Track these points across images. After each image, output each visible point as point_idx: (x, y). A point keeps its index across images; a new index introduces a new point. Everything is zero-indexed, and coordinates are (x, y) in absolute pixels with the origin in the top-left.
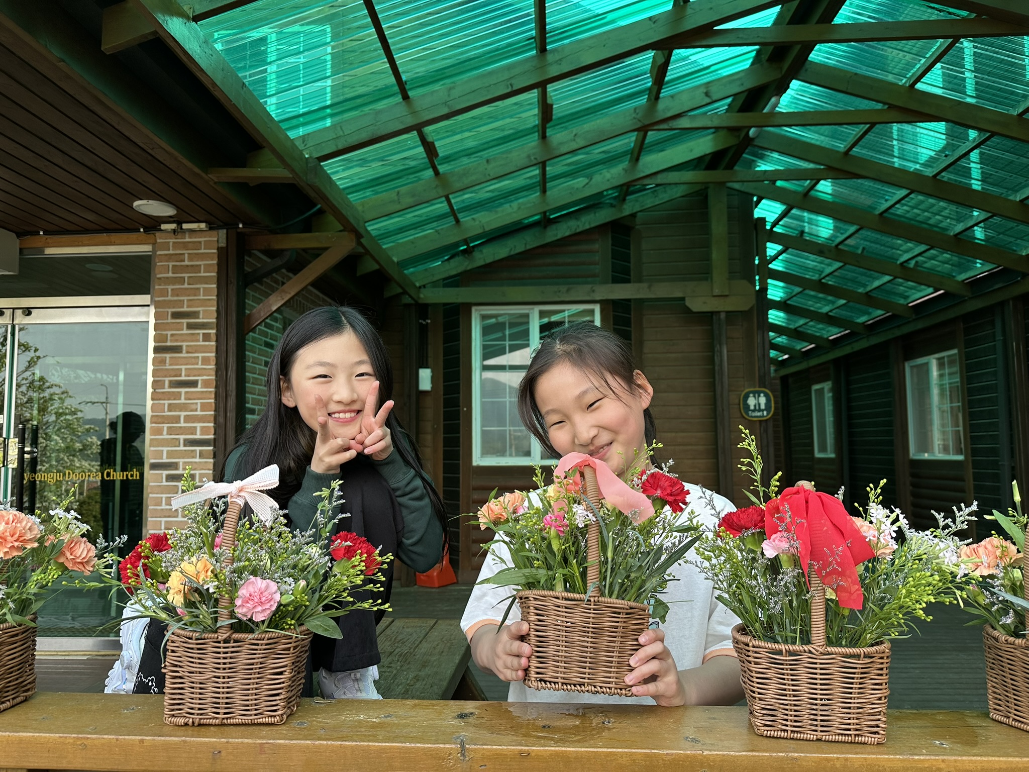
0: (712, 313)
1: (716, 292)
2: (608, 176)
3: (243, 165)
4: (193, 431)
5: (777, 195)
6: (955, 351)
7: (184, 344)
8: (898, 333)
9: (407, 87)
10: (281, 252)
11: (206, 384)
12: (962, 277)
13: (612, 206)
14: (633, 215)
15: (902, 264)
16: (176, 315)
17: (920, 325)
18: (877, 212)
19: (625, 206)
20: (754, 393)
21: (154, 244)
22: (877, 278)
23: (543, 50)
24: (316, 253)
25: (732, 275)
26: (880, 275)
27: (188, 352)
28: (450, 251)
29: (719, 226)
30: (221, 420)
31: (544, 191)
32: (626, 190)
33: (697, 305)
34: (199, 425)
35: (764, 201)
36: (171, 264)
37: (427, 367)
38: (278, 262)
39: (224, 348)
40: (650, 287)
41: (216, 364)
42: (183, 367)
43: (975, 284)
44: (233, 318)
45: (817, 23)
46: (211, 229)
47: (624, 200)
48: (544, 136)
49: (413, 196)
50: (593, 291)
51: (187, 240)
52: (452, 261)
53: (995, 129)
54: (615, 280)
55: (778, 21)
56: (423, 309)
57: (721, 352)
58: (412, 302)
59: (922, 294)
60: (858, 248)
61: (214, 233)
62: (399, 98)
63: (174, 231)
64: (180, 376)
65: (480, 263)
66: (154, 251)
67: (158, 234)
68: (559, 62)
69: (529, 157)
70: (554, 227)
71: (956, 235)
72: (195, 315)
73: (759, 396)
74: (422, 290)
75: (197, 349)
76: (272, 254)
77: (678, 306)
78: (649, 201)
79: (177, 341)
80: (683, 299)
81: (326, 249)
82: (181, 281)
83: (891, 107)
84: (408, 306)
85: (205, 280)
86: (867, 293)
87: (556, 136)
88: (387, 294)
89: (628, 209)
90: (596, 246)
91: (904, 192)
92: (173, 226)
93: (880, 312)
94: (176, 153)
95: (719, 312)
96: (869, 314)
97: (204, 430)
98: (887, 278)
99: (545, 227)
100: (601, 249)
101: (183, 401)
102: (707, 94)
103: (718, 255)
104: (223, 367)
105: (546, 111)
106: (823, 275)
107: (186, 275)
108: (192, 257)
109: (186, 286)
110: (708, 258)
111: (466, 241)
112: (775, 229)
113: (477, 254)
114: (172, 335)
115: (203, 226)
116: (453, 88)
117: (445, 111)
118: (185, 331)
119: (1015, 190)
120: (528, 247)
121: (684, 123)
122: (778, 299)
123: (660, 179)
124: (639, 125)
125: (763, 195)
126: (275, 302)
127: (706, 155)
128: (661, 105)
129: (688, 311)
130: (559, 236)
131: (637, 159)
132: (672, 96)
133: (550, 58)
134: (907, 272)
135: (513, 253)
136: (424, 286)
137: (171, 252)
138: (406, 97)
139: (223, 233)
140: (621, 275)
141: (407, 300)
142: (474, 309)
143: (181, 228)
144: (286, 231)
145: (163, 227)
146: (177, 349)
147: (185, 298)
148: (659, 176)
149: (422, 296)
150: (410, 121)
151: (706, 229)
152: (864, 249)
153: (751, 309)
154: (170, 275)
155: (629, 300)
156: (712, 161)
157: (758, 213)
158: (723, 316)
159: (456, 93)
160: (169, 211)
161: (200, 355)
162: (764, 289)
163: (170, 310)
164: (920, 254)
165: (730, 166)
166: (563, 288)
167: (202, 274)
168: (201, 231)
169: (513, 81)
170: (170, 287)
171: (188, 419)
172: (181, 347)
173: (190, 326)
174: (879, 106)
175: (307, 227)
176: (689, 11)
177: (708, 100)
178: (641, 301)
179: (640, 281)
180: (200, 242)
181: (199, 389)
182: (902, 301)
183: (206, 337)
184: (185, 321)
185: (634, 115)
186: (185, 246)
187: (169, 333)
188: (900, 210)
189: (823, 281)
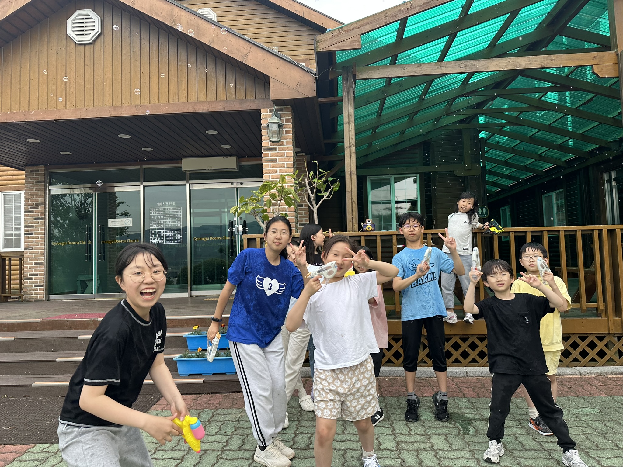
0: (464, 177)
1: (466, 168)
2: (427, 127)
5: (487, 130)
6: (562, 190)
12: (564, 159)
15: (539, 154)
17: (548, 179)
18: (528, 136)
25: (472, 161)
26: (531, 159)
29: (467, 142)
33: (459, 173)
40: (439, 167)
43: (570, 162)
54: (425, 165)
59: (548, 166)
60: (521, 148)
61: (306, 156)
71: (559, 144)
73: (483, 209)
80: (453, 171)
86: (525, 166)
90: (417, 151)
91: (537, 130)
93: (531, 174)
95: (468, 176)
112: (487, 142)
125: (481, 130)
129: (455, 176)
134: (542, 158)
139: (309, 156)
140: (427, 163)
142: (368, 177)
152: (524, 148)
153: (480, 174)
155: (429, 172)
162: (484, 167)
164: (547, 151)
168: (302, 155)
171: (300, 217)
178: (435, 172)
179: (434, 164)
180: (301, 159)
182: (540, 169)
188: (537, 136)
189: (507, 161)
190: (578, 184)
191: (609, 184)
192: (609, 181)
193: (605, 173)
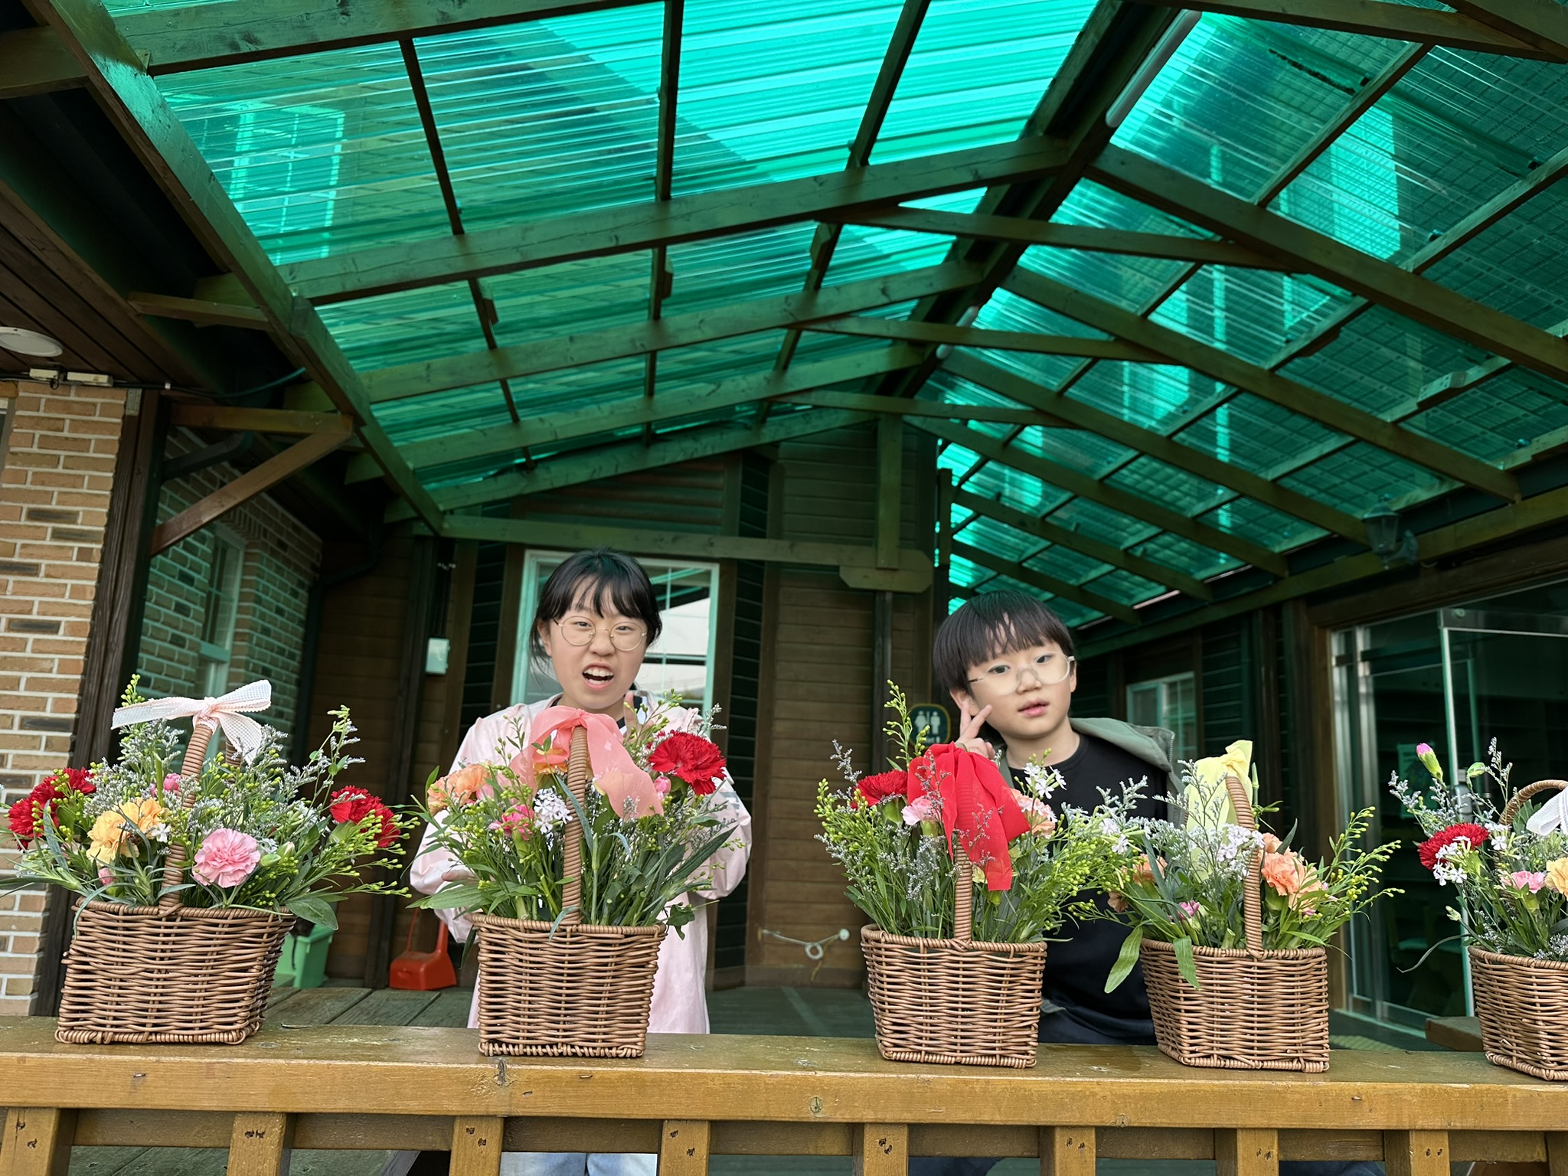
0: (875, 592)
1: (882, 563)
2: (744, 384)
3: (189, 295)
4: (41, 704)
5: (970, 441)
6: (1190, 675)
7: (44, 562)
8: (1119, 644)
9: (462, 217)
10: (230, 433)
11: (73, 629)
12: (1202, 575)
13: (746, 427)
14: (775, 445)
15: (1126, 550)
16: (34, 515)
17: (1146, 636)
18: (1097, 477)
19: (764, 430)
20: (925, 710)
21: (13, 399)
22: (1092, 568)
23: (665, 196)
24: (285, 441)
25: (904, 541)
26: (1099, 563)
27: (47, 576)
28: (499, 463)
29: (890, 473)
30: (93, 689)
31: (651, 393)
32: (767, 408)
33: (857, 578)
34: (51, 696)
35: (951, 447)
36: (38, 433)
37: (442, 637)
38: (222, 449)
39: (112, 574)
40: (792, 547)
41: (96, 599)
42: (37, 600)
43: (1217, 585)
44: (135, 527)
45: (1031, 217)
46: (115, 385)
47: (764, 421)
48: (656, 316)
49: (452, 373)
50: (712, 544)
51: (72, 398)
52: (500, 478)
53: (1243, 384)
54: (744, 533)
55: (980, 210)
56: (446, 547)
57: (883, 648)
58: (430, 533)
59: (1152, 594)
60: (1070, 524)
61: (122, 392)
62: (449, 230)
63: (52, 382)
64: (30, 612)
65: (545, 486)
66: (11, 409)
67: (22, 383)
68: (687, 216)
69: (633, 341)
70: (661, 446)
71: (1195, 518)
72: (70, 517)
73: (931, 715)
74: (448, 517)
75: (65, 572)
76: (210, 435)
77: (828, 577)
78: (798, 428)
79: (31, 556)
80: (836, 568)
81: (301, 436)
82: (54, 461)
83: (1119, 339)
84: (421, 539)
85: (95, 464)
86: (1080, 586)
87: (675, 319)
88: (390, 518)
89: (770, 433)
90: (720, 481)
91: (1131, 454)
92: (52, 374)
93: (1096, 614)
94: (82, 263)
95: (884, 592)
96: (1082, 615)
97: (59, 705)
98: (1107, 568)
99: (648, 445)
100: (726, 487)
101: (28, 653)
102: (884, 291)
103: (887, 513)
104: (107, 605)
105: (663, 282)
106: (1025, 556)
107: (63, 454)
108: (75, 426)
109: (60, 470)
110: (872, 515)
111: (525, 451)
112: (964, 487)
113: (540, 472)
114: (24, 546)
115: (103, 379)
116: (532, 229)
117: (516, 258)
118: (48, 542)
119: (1268, 466)
120: (621, 471)
121: (851, 326)
122: (964, 585)
123: (815, 398)
124: (790, 320)
125: (949, 437)
126: (209, 510)
127: (877, 375)
128: (822, 298)
129: (842, 586)
130: (667, 461)
131: (785, 367)
132: (838, 288)
133: (674, 209)
134: (1134, 563)
135: (596, 476)
136: (452, 512)
137: (41, 414)
138: (458, 231)
139: (136, 394)
140: (753, 526)
141: (421, 529)
142: (528, 553)
143: (65, 379)
144: (240, 403)
145: (34, 373)
146: (31, 570)
147: (56, 490)
148: (814, 394)
149: (446, 526)
150: (460, 266)
151: (873, 476)
152: (1078, 525)
153: (926, 593)
154: (35, 449)
155: (761, 563)
156: (887, 384)
157: (942, 462)
158: (889, 597)
159: (534, 236)
160: (48, 349)
161: (70, 582)
162: (945, 567)
163: (26, 506)
164: (1150, 539)
165: (910, 393)
166: (668, 536)
167: (91, 454)
168: (99, 387)
169: (620, 233)
170: (31, 470)
171: (32, 684)
172: (37, 566)
173: (57, 535)
174: (1104, 336)
175: (276, 401)
176: (867, 177)
177: (884, 300)
178: (778, 565)
179: (778, 536)
180: (94, 405)
181: (60, 637)
182: (1125, 602)
183: (84, 555)
184: (50, 526)
185: (785, 306)
186: (68, 407)
187: (20, 542)
188: (1128, 477)
189: (1025, 565)
190: (1245, 659)
191: (1344, 669)
192: (1347, 661)
193: (1334, 630)
